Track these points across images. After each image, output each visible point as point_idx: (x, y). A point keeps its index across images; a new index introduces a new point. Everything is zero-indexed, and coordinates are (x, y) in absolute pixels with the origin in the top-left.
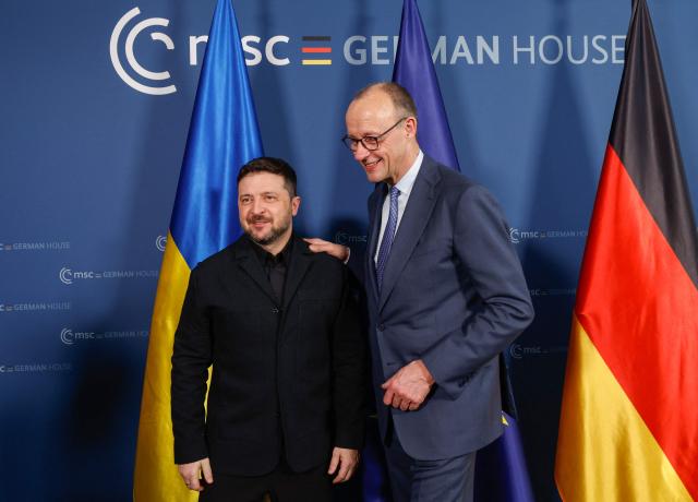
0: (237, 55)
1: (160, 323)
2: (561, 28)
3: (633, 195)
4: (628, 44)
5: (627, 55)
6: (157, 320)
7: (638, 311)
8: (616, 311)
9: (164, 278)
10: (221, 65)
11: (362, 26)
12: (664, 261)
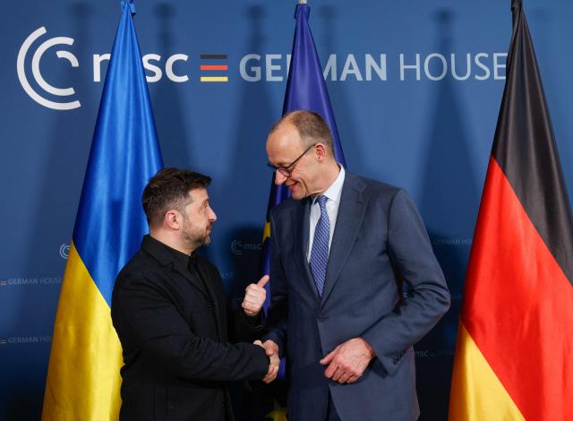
0: (139, 73)
1: (62, 330)
2: (445, 47)
3: (515, 205)
4: (509, 62)
5: (508, 72)
6: (60, 326)
7: (522, 317)
8: (500, 317)
9: (67, 284)
11: (257, 44)
12: (546, 270)
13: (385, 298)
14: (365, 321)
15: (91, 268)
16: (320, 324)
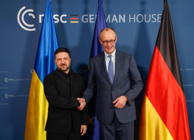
0: (52, 20)
1: (31, 93)
2: (143, 12)
3: (162, 60)
4: (162, 17)
5: (162, 20)
6: (31, 92)
7: (163, 92)
8: (156, 92)
10: (48, 23)
12: (170, 79)
13: (128, 85)
14: (124, 91)
15: (39, 76)
16: (112, 92)
